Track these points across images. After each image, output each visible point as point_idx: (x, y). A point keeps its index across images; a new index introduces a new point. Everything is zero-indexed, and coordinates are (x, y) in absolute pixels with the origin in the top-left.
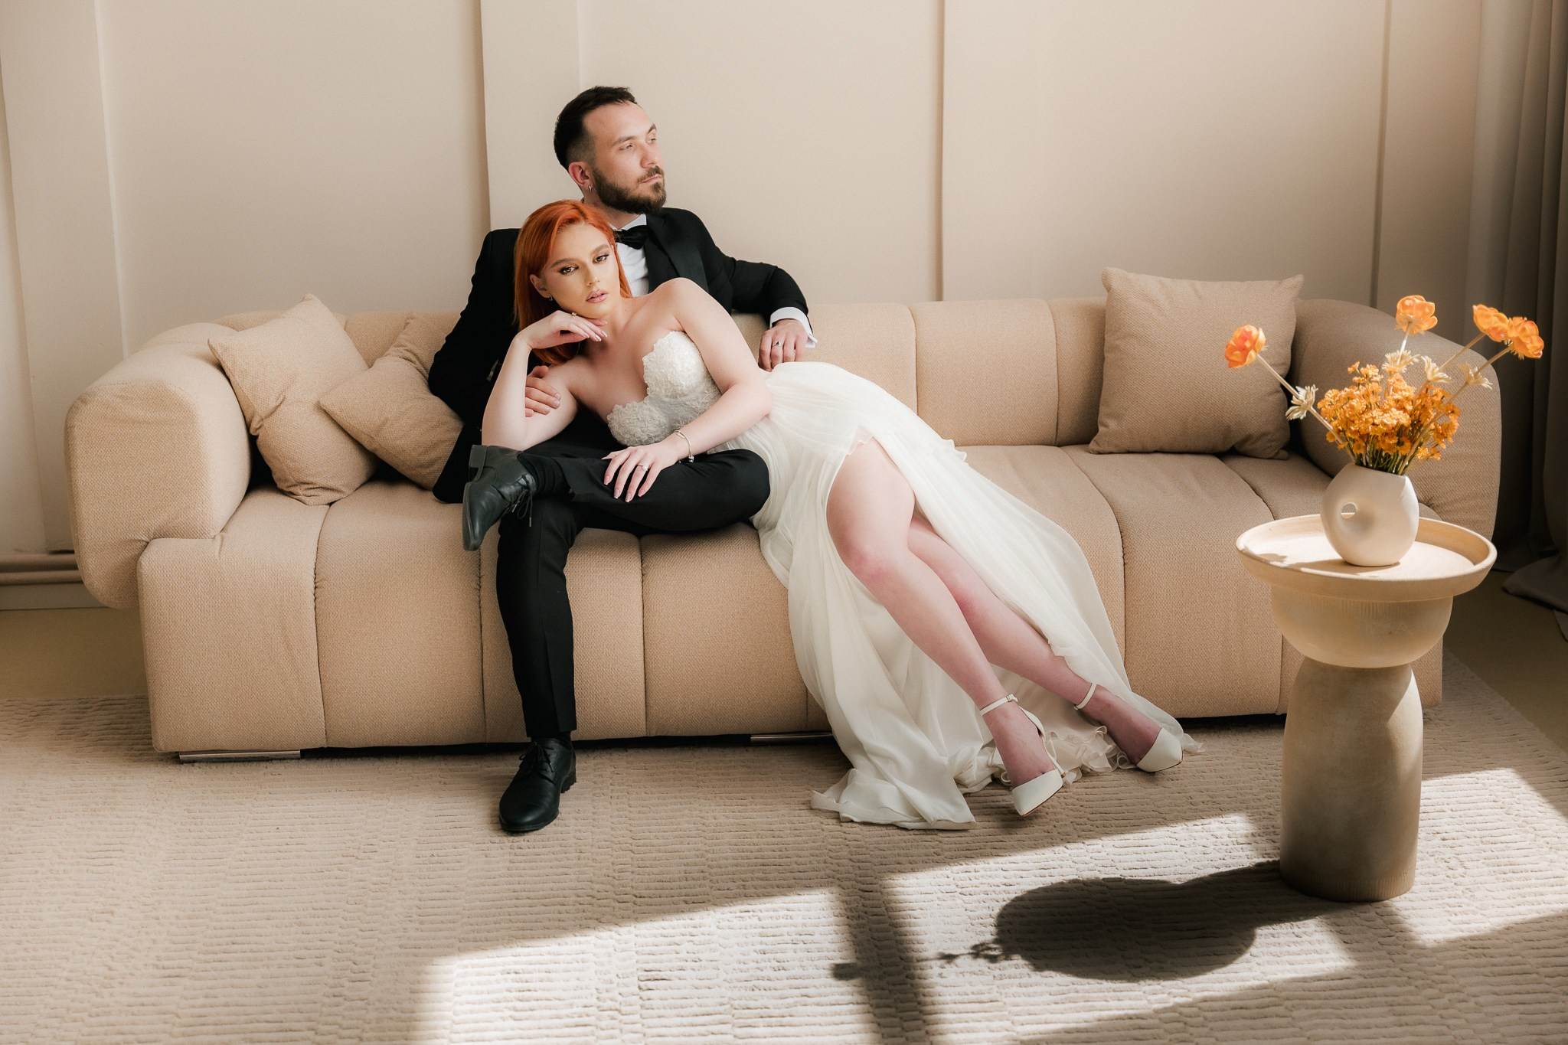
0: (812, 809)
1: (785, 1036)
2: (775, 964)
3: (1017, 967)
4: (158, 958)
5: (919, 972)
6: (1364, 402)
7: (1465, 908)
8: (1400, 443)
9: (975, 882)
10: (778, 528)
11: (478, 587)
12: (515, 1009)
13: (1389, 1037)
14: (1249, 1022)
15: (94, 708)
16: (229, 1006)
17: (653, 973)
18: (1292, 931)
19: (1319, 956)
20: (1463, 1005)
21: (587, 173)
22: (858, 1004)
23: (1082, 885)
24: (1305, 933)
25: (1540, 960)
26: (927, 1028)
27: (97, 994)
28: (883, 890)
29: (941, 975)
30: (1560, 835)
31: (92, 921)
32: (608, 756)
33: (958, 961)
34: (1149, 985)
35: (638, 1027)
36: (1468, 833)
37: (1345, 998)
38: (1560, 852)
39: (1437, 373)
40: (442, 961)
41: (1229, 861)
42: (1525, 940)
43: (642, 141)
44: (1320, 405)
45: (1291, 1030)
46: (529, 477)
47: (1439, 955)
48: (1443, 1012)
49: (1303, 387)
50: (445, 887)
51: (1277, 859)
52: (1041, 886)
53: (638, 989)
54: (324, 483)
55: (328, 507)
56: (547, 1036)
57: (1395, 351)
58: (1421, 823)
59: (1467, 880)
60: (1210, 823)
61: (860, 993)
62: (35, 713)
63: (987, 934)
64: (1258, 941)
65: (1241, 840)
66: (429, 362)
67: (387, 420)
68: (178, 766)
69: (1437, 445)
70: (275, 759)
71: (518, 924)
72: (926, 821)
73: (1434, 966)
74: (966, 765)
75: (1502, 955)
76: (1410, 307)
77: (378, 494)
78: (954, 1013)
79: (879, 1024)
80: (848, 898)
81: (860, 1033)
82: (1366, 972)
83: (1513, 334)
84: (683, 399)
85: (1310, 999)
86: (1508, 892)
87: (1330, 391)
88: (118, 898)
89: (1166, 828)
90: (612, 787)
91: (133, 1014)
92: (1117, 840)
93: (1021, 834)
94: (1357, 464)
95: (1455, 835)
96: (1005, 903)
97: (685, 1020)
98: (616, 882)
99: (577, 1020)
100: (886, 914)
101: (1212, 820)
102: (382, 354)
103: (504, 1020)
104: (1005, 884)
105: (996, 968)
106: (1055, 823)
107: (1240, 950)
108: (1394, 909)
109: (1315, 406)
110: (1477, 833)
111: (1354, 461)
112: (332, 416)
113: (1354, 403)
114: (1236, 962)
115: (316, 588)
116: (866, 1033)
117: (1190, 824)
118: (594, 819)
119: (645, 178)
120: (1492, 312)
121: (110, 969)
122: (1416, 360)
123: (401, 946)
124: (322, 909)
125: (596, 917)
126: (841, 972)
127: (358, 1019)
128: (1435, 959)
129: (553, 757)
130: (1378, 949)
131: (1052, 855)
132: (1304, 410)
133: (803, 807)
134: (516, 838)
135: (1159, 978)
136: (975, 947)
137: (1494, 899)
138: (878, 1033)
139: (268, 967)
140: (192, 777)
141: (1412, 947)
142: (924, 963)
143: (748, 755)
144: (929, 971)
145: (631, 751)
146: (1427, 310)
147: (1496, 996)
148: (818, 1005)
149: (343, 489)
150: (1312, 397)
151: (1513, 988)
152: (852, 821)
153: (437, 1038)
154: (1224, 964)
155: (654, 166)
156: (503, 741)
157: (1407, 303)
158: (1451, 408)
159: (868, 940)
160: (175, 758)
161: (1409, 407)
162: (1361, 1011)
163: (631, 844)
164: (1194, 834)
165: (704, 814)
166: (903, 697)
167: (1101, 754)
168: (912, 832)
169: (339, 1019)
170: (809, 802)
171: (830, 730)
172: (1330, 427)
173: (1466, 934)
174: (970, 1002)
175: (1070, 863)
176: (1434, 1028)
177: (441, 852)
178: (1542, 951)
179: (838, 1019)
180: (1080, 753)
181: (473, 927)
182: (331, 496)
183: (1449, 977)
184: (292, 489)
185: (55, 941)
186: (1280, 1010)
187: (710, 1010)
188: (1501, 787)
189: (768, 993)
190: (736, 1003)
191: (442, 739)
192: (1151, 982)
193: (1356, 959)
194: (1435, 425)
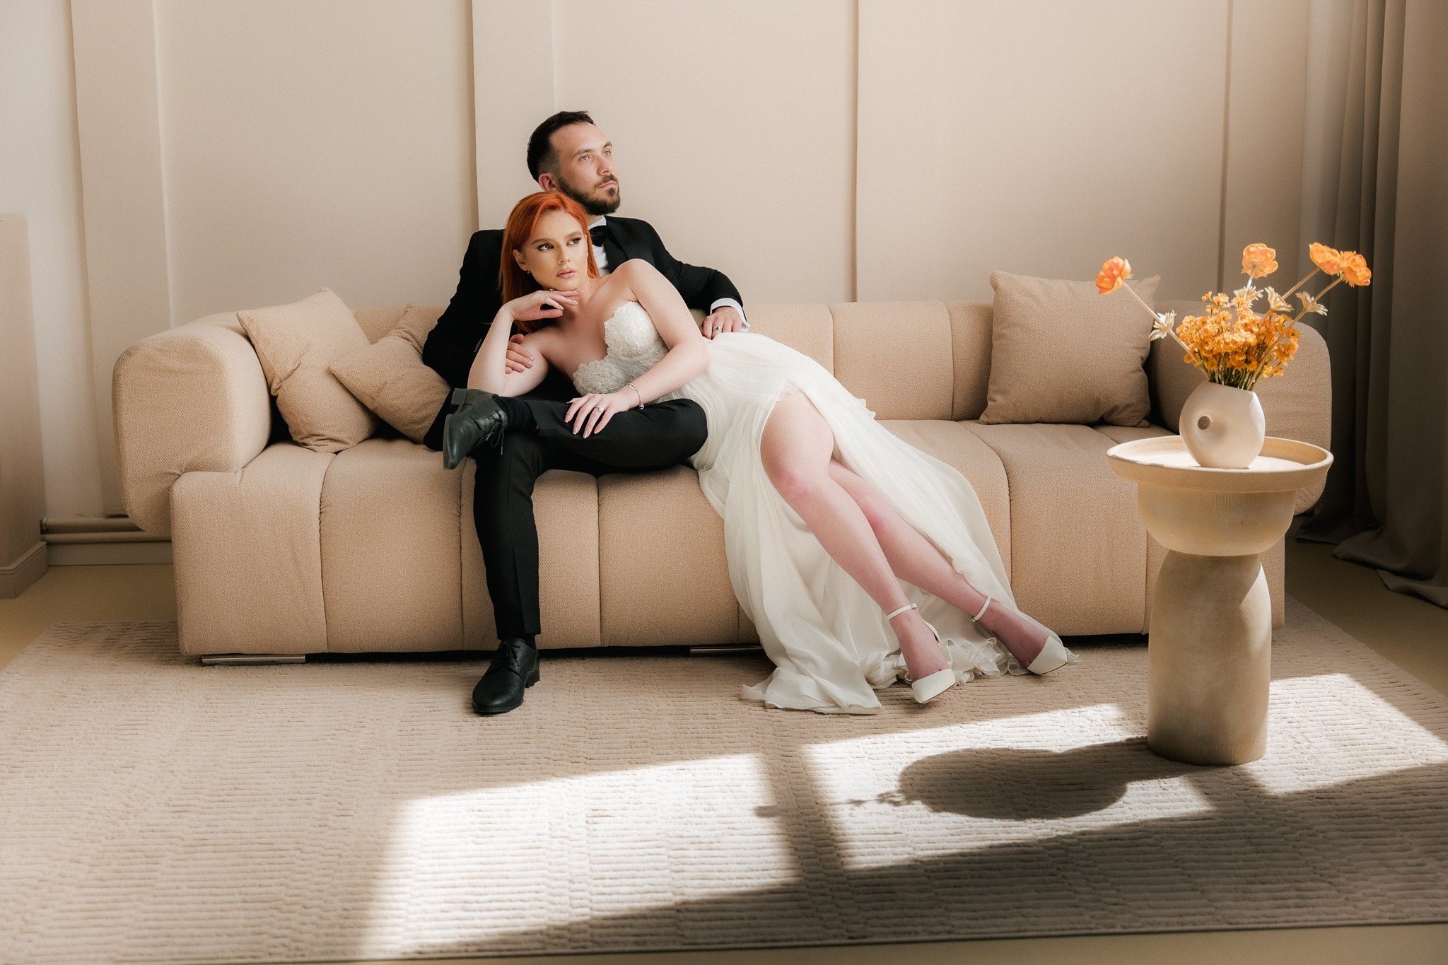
0: (741, 700)
1: (712, 857)
2: (706, 806)
3: (918, 810)
4: (170, 799)
5: (832, 813)
6: (1216, 326)
7: (1311, 770)
8: (1247, 362)
9: (881, 750)
10: (716, 466)
11: (458, 514)
12: (477, 837)
13: (1248, 861)
14: (1123, 850)
15: (134, 629)
16: (228, 833)
17: (599, 812)
18: (1159, 786)
19: (1184, 803)
20: (1313, 838)
21: (554, 183)
22: (778, 834)
23: (975, 753)
24: (1171, 787)
25: (1380, 807)
26: (838, 852)
27: (114, 823)
28: (801, 755)
29: (851, 815)
30: (1392, 719)
31: (115, 773)
32: (568, 663)
33: (865, 805)
34: (1034, 823)
35: (584, 849)
36: (1311, 718)
37: (1208, 833)
38: (1392, 731)
39: (1278, 302)
40: (416, 802)
41: (1102, 737)
42: (1365, 792)
43: (599, 153)
44: (1178, 330)
45: (1160, 855)
46: (501, 412)
47: (1289, 803)
48: (1296, 844)
49: (1164, 314)
50: (421, 751)
51: (1145, 736)
52: (939, 753)
53: (585, 824)
54: (332, 435)
55: (335, 455)
56: (504, 855)
57: (1242, 288)
58: (1270, 711)
59: (1312, 750)
60: (1086, 711)
61: (780, 827)
62: (83, 632)
63: (892, 786)
64: (1129, 792)
65: (1113, 723)
66: (423, 338)
67: (386, 383)
68: (201, 668)
69: (1280, 363)
70: (284, 663)
71: (484, 777)
72: (840, 707)
73: (1286, 810)
74: (875, 667)
75: (1345, 803)
76: (1254, 253)
77: (378, 446)
78: (862, 841)
79: (796, 849)
80: (771, 761)
81: (779, 855)
82: (1226, 815)
83: (1345, 265)
84: (638, 358)
85: (1178, 833)
86: (1348, 759)
87: (1187, 317)
88: (140, 757)
89: (1047, 714)
90: (570, 684)
91: (143, 838)
92: (1005, 721)
93: (922, 717)
94: (1211, 381)
95: (1300, 719)
96: (907, 765)
97: (625, 845)
98: (570, 749)
99: (531, 844)
100: (803, 771)
101: (1088, 708)
102: (385, 334)
103: (467, 844)
104: (908, 752)
105: (899, 810)
106: (951, 710)
107: (1113, 798)
108: (1248, 771)
109: (1174, 330)
110: (1319, 718)
111: (1208, 378)
112: (340, 379)
113: (1207, 327)
114: (1111, 806)
115: (321, 513)
116: (784, 855)
117: (1068, 711)
118: (553, 706)
119: (601, 184)
120: (1326, 249)
121: (127, 806)
122: (1261, 296)
123: (380, 792)
124: (315, 766)
125: (551, 772)
126: (762, 812)
127: (339, 842)
128: (1286, 806)
129: (520, 655)
130: (1235, 799)
131: (949, 732)
132: (1164, 331)
133: (733, 698)
134: (485, 718)
135: (1043, 818)
136: (881, 795)
137: (1336, 763)
138: (795, 855)
139: (264, 805)
140: (212, 675)
141: (1265, 797)
142: (837, 806)
143: (689, 663)
144: (840, 813)
145: (587, 660)
146: (1269, 255)
147: (1342, 833)
148: (743, 835)
149: (348, 441)
150: (1172, 321)
151: (1357, 826)
152: (776, 708)
153: (407, 856)
154: (1100, 808)
155: (609, 174)
156: (478, 649)
157: (1252, 249)
158: (1292, 331)
159: (788, 790)
160: (199, 661)
161: (1255, 329)
162: (1221, 842)
163: (585, 723)
164: (1072, 718)
165: (648, 702)
166: (821, 611)
167: (991, 661)
168: (827, 716)
169: (323, 843)
170: (739, 695)
171: (759, 644)
172: (1188, 348)
173: (1312, 788)
174: (877, 834)
175: (964, 738)
176: (1288, 855)
177: (420, 728)
178: (1381, 800)
179: (761, 845)
180: (972, 657)
181: (444, 779)
182: (337, 446)
183: (1299, 819)
184: (305, 441)
185: (82, 787)
186: (1151, 841)
187: (648, 838)
188: (1338, 687)
189: (699, 826)
190: (671, 833)
191: (426, 646)
192: (1036, 820)
193: (1215, 805)
194: (1278, 346)
